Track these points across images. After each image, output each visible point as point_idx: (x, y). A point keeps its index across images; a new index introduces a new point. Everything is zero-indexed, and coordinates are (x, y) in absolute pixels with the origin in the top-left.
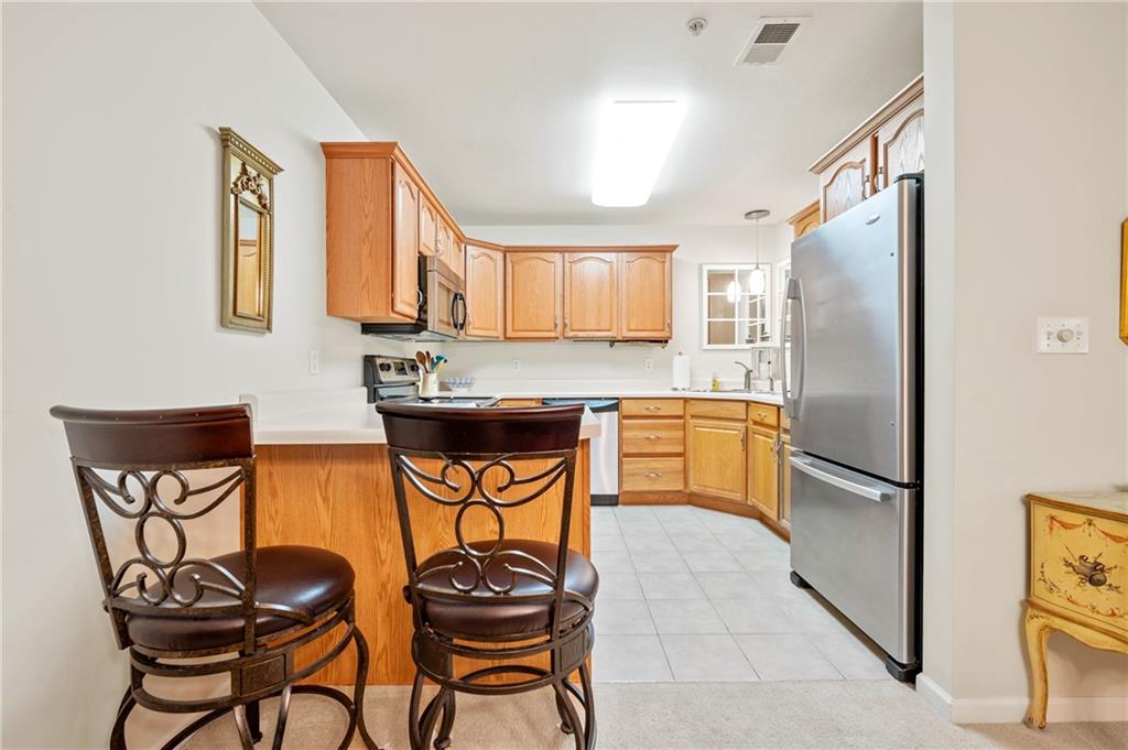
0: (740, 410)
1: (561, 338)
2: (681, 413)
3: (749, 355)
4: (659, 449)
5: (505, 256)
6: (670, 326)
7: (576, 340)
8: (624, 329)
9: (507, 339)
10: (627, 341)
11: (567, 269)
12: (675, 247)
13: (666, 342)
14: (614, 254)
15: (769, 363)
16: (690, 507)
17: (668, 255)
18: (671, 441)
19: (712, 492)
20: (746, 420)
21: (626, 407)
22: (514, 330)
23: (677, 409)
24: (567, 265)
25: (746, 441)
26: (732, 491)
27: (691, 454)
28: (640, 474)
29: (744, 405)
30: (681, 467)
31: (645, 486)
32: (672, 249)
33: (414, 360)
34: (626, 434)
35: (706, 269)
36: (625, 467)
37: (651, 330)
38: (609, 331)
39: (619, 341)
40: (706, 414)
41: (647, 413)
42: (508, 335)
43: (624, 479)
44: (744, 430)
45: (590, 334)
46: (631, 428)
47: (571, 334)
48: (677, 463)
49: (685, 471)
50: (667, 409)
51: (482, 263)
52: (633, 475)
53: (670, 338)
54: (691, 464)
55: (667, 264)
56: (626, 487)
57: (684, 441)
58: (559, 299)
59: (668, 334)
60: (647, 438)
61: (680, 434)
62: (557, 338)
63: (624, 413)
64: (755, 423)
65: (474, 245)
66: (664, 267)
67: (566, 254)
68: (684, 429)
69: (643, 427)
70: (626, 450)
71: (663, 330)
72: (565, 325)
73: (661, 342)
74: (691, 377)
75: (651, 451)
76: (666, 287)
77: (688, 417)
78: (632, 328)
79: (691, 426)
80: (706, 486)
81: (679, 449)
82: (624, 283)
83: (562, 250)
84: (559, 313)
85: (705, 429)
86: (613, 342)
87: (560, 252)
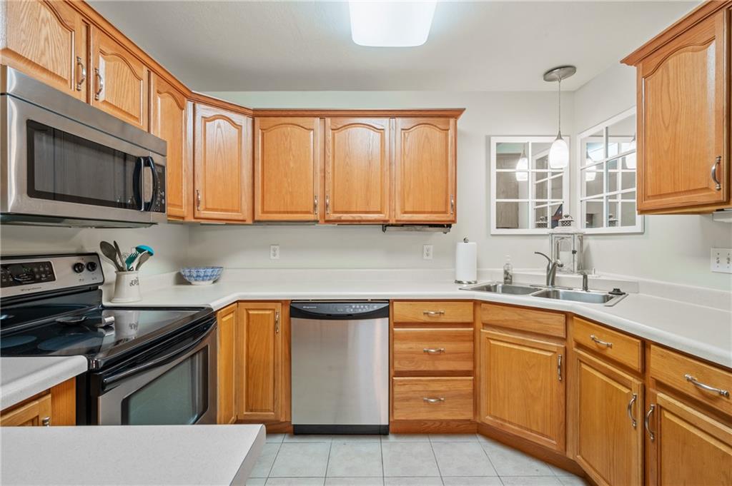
0: (557, 325)
1: (322, 221)
2: (470, 319)
3: (547, 241)
4: (443, 366)
5: (253, 122)
6: (454, 207)
7: (340, 222)
8: (398, 211)
9: (257, 222)
10: (402, 225)
11: (330, 138)
12: (461, 111)
13: (449, 226)
14: (387, 120)
15: (574, 252)
16: (481, 439)
17: (452, 121)
18: (457, 355)
19: (513, 429)
20: (565, 339)
21: (399, 311)
22: (263, 212)
23: (466, 314)
24: (330, 133)
25: (563, 368)
26: (543, 435)
27: (482, 372)
28: (416, 399)
29: (562, 318)
30: (470, 389)
31: (423, 414)
32: (456, 114)
33: (96, 254)
34: (398, 346)
35: (494, 141)
36: (397, 389)
37: (431, 212)
38: (380, 212)
39: (392, 225)
40: (505, 324)
41: (426, 319)
42: (256, 218)
43: (396, 404)
44: (561, 353)
45: (357, 216)
46: (405, 338)
47: (334, 216)
48: (464, 384)
49: (475, 395)
50: (450, 314)
51: (219, 126)
52: (408, 399)
53: (454, 221)
54: (483, 387)
55: (451, 132)
56: (399, 416)
57: (473, 357)
58: (319, 175)
59: (451, 218)
60: (427, 352)
61: (467, 346)
62: (317, 221)
63: (396, 320)
64: (579, 346)
65: (206, 104)
66: (447, 136)
67: (328, 120)
68: (474, 340)
69: (420, 338)
70: (398, 366)
71: (445, 212)
72: (326, 206)
73: (442, 226)
74: (478, 267)
75: (432, 368)
76: (450, 159)
77: (478, 325)
78: (407, 209)
79: (483, 337)
80: (505, 421)
81: (467, 366)
82: (399, 155)
83: (322, 114)
84: (319, 191)
85: (502, 342)
86: (385, 225)
87: (322, 117)
